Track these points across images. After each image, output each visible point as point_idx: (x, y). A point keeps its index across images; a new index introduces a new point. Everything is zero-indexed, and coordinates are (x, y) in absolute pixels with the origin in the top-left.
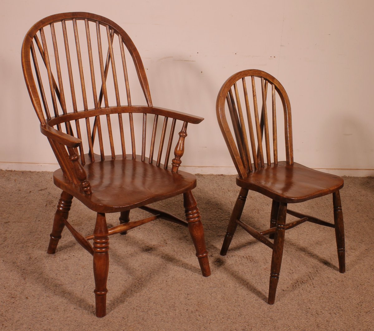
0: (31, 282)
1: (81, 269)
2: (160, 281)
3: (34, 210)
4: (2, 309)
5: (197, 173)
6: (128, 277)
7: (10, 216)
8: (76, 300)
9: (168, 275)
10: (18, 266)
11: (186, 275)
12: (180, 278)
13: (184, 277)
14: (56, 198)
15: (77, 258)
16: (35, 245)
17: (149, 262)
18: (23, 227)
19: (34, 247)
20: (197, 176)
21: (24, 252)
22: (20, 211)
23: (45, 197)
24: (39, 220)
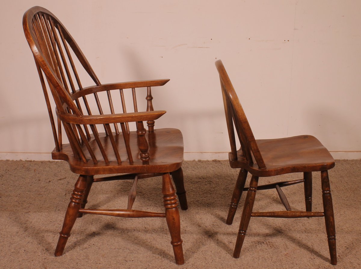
1: (101, 258)
3: (54, 200)
5: (214, 159)
6: (148, 265)
7: (30, 206)
9: (188, 263)
10: (39, 256)
11: (206, 263)
12: (200, 265)
15: (97, 246)
17: (168, 249)
19: (54, 237)
20: (214, 162)
21: (44, 241)
22: (40, 201)
23: (64, 186)
24: (59, 209)
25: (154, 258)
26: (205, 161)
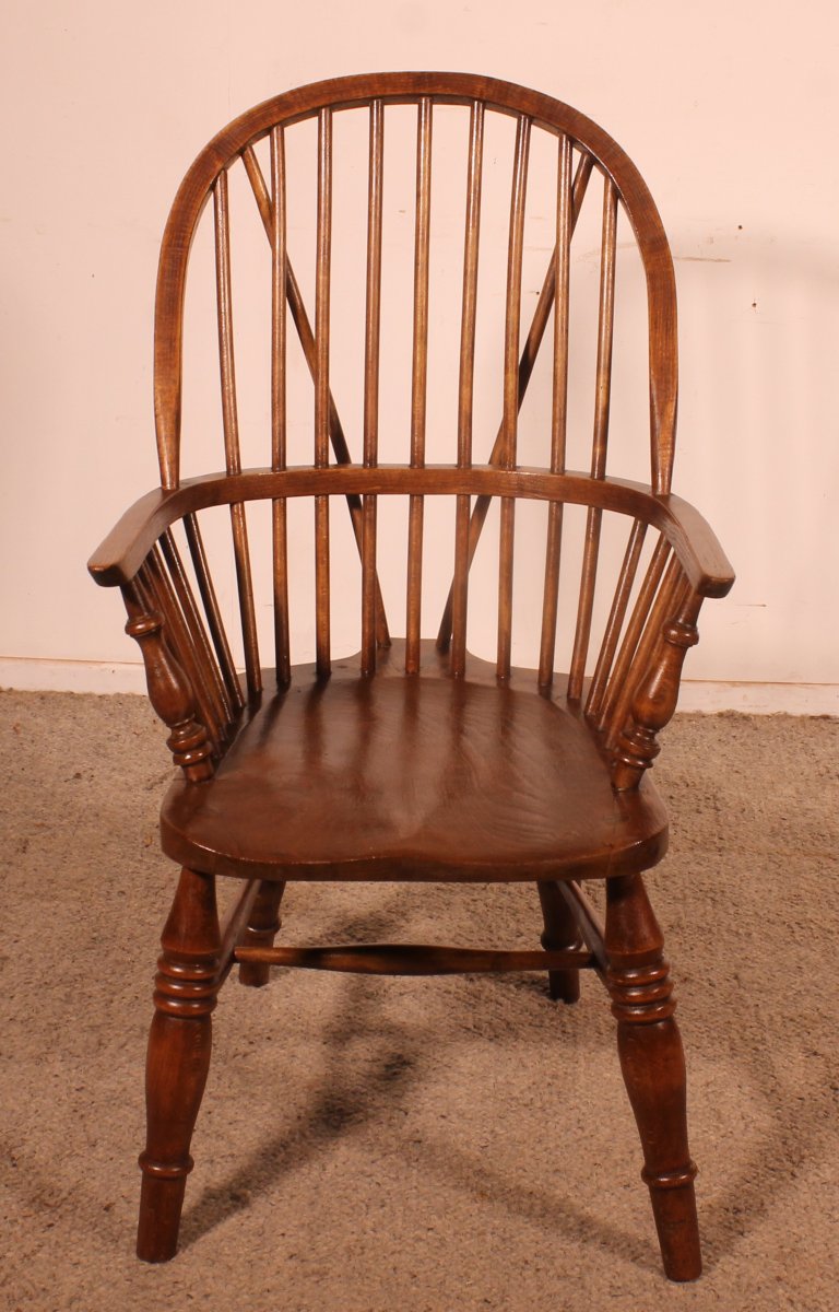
2: (622, 1153)
3: (100, 852)
4: (9, 1250)
5: (724, 708)
6: (492, 1131)
7: (7, 872)
8: (296, 1223)
10: (56, 1076)
11: (723, 1132)
12: (698, 1140)
13: (713, 1138)
16: (114, 994)
17: (569, 1071)
18: (63, 919)
19: (112, 1002)
20: (726, 722)
21: (74, 1018)
22: (46, 852)
23: (135, 796)
26: (688, 715)
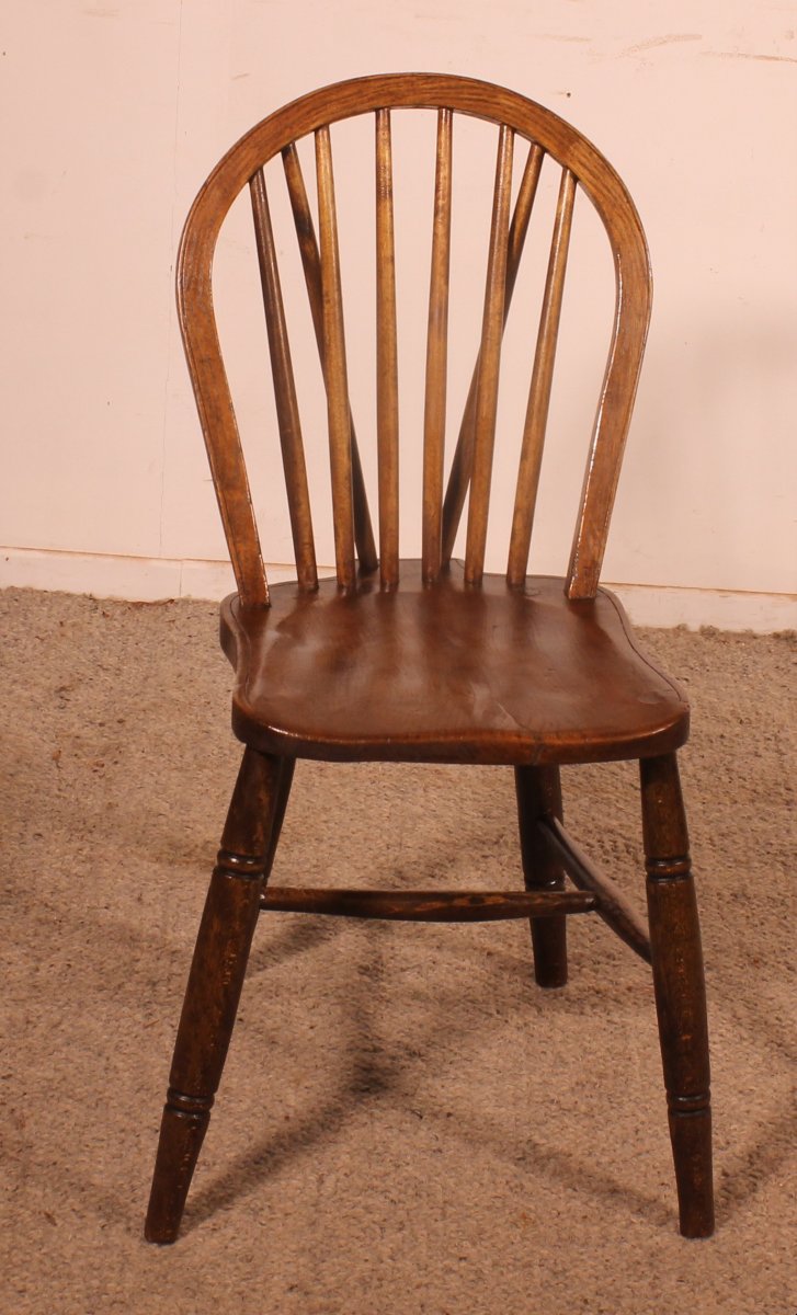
0: (56, 1145)
1: (289, 1091)
9: (728, 1143)
14: (101, 725)
15: (258, 1031)
24: (39, 831)
25: (554, 1107)
